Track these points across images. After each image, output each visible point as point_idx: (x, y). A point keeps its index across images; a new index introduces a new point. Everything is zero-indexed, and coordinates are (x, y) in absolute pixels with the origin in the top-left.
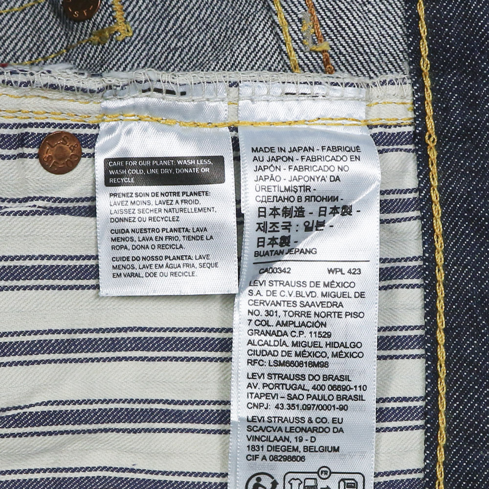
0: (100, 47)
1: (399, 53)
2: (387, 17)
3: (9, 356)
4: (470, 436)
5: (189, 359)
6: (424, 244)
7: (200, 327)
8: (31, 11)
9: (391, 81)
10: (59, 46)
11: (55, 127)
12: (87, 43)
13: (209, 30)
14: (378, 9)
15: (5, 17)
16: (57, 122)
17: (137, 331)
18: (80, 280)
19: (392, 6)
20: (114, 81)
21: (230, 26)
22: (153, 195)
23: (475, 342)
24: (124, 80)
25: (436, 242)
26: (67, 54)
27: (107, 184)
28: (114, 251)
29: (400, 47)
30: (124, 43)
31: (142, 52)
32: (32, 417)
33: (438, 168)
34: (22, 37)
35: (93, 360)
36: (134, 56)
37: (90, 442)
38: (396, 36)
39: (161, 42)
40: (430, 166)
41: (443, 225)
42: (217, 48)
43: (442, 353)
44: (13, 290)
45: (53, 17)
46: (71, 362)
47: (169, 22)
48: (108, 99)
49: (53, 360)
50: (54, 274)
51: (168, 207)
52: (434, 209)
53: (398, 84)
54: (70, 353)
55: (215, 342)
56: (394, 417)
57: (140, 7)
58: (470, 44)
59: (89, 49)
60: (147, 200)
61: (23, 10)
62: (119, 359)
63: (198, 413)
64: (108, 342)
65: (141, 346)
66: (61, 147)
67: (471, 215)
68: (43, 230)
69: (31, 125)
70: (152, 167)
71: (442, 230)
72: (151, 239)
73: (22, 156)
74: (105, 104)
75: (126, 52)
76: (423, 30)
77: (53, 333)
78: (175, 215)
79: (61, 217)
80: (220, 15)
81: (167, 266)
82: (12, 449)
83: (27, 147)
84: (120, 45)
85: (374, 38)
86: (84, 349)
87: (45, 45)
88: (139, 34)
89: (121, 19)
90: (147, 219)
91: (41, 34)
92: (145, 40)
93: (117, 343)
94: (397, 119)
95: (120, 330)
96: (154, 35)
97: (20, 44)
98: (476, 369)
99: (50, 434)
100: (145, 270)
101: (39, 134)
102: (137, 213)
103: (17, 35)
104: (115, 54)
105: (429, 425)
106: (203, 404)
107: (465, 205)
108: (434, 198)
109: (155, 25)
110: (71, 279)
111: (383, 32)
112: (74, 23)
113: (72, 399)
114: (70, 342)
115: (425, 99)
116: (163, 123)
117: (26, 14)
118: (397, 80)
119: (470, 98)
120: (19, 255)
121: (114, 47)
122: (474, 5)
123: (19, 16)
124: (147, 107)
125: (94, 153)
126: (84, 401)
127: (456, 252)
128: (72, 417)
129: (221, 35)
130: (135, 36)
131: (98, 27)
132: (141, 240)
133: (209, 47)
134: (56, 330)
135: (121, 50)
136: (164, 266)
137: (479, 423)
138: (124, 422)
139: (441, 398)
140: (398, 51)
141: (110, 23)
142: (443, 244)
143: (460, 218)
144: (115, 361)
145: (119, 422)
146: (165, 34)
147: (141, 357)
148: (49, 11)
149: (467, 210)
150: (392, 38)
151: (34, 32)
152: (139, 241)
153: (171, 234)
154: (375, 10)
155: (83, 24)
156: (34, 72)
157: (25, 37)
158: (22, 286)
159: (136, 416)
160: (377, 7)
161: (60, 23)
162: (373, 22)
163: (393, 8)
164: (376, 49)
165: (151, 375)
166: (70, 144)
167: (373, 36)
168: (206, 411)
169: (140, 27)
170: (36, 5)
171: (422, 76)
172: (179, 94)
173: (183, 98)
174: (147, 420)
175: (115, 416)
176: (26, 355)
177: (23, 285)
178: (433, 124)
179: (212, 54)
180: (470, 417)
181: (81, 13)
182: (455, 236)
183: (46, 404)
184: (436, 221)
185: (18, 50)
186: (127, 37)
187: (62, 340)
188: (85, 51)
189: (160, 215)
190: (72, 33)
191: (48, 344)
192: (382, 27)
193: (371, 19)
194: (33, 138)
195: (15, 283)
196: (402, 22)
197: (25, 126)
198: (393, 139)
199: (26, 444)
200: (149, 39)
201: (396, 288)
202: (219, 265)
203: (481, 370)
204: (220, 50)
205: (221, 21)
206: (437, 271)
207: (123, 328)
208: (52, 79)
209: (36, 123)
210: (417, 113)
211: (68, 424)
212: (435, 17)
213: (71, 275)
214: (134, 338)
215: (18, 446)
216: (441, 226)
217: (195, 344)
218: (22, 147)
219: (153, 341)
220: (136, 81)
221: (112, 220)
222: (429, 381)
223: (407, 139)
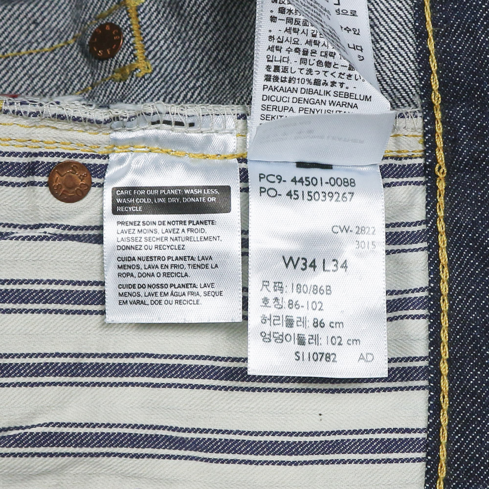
0: (122, 83)
1: (411, 88)
2: (399, 53)
3: (14, 377)
4: (471, 469)
5: (193, 387)
6: (430, 274)
7: (205, 355)
8: (61, 52)
9: (401, 114)
10: (85, 84)
11: (64, 157)
12: (110, 80)
13: (229, 70)
14: (391, 46)
15: (35, 56)
16: (66, 152)
17: (144, 357)
18: (88, 306)
19: (404, 43)
20: (120, 113)
21: (248, 66)
22: (160, 223)
23: (479, 373)
24: (131, 112)
25: (441, 272)
26: (92, 91)
27: (115, 212)
28: (121, 279)
29: (413, 82)
30: (143, 79)
31: (161, 89)
32: (32, 438)
33: (445, 199)
34: (51, 75)
35: (99, 384)
36: (153, 92)
37: (93, 466)
38: (408, 72)
39: (179, 82)
40: (438, 197)
41: (449, 255)
42: (235, 86)
43: (445, 384)
44: (21, 313)
45: (81, 57)
46: (77, 386)
47: (187, 64)
48: (117, 131)
49: (59, 383)
50: (62, 298)
51: (174, 236)
52: (439, 239)
53: (408, 117)
54: (77, 376)
55: (219, 371)
56: (396, 449)
57: (161, 47)
58: (479, 77)
59: (112, 85)
60: (154, 228)
61: (53, 51)
62: (126, 384)
63: (201, 442)
64: (115, 367)
65: (147, 373)
66: (71, 176)
67: (476, 245)
68: (51, 256)
69: (41, 154)
70: (159, 196)
71: (447, 260)
72: (157, 267)
73: (33, 184)
74: (114, 135)
75: (145, 88)
76: (434, 65)
77: (60, 357)
78: (181, 243)
79: (69, 243)
80: (239, 56)
81: (172, 294)
82: (13, 468)
83: (37, 175)
84: (140, 81)
85: (386, 74)
86: (91, 374)
87: (72, 83)
88: (159, 72)
89: (141, 57)
90: (154, 247)
91: (69, 72)
92: (165, 79)
93: (125, 369)
94: (408, 152)
95: (127, 355)
96: (173, 75)
97: (48, 82)
98: (479, 401)
99: (51, 455)
100: (150, 298)
101: (48, 163)
102: (143, 241)
103: (46, 73)
104: (135, 90)
105: (429, 458)
106: (207, 433)
107: (470, 235)
108: (440, 229)
109: (174, 65)
110: (79, 304)
111: (396, 68)
112: (99, 62)
113: (74, 421)
114: (77, 366)
115: (436, 132)
116: (172, 155)
117: (56, 54)
118: (407, 113)
119: (478, 128)
120: (27, 279)
121: (134, 83)
122: (482, 38)
123: (49, 56)
124: (157, 139)
125: (103, 183)
126: (86, 424)
127: (460, 282)
128: (73, 439)
129: (239, 75)
130: (155, 73)
131: (120, 65)
132: (146, 267)
133: (227, 85)
134: (63, 354)
135: (141, 86)
136: (169, 294)
137: (481, 456)
138: (127, 447)
139: (443, 430)
140: (410, 86)
141: (131, 61)
142: (448, 274)
143: (465, 248)
144: (122, 386)
145: (121, 447)
146: (183, 75)
147: (146, 383)
148: (77, 51)
149: (472, 240)
150: (404, 74)
151: (62, 71)
152: (145, 269)
153: (177, 262)
154: (388, 46)
155: (107, 63)
156: (43, 103)
157: (53, 76)
158: (30, 310)
159: (139, 441)
160: (389, 44)
161: (87, 62)
162: (385, 58)
163: (406, 45)
164: (388, 85)
165: (156, 402)
166: (79, 173)
167: (384, 72)
168: (209, 439)
169: (160, 65)
170: (66, 46)
171: (433, 109)
172: (188, 125)
173: (192, 129)
174: (151, 445)
175: (117, 440)
176: (31, 376)
177: (31, 308)
178: (443, 156)
179: (230, 92)
180: (471, 450)
181: (105, 52)
182: (460, 266)
183: (48, 425)
184: (442, 251)
185: (46, 87)
186: (146, 73)
187: (69, 364)
188: (108, 87)
189: (166, 243)
190: (97, 71)
191: (54, 367)
192: (394, 63)
193: (383, 56)
194: (43, 167)
195: (23, 306)
196: (414, 57)
197: (36, 155)
198: (404, 171)
199: (27, 464)
200: (168, 78)
201: (401, 319)
202: (223, 293)
203: (484, 401)
204: (237, 88)
205: (240, 61)
206: (441, 301)
207: (131, 354)
208: (60, 109)
209: (46, 153)
210: (427, 146)
211: (69, 446)
212: (445, 51)
213: (78, 300)
214: (141, 364)
215: (19, 466)
216: (446, 257)
217: (200, 372)
218: (33, 175)
219: (159, 367)
220: (145, 113)
221: (119, 248)
222: (431, 412)
223: (418, 171)
